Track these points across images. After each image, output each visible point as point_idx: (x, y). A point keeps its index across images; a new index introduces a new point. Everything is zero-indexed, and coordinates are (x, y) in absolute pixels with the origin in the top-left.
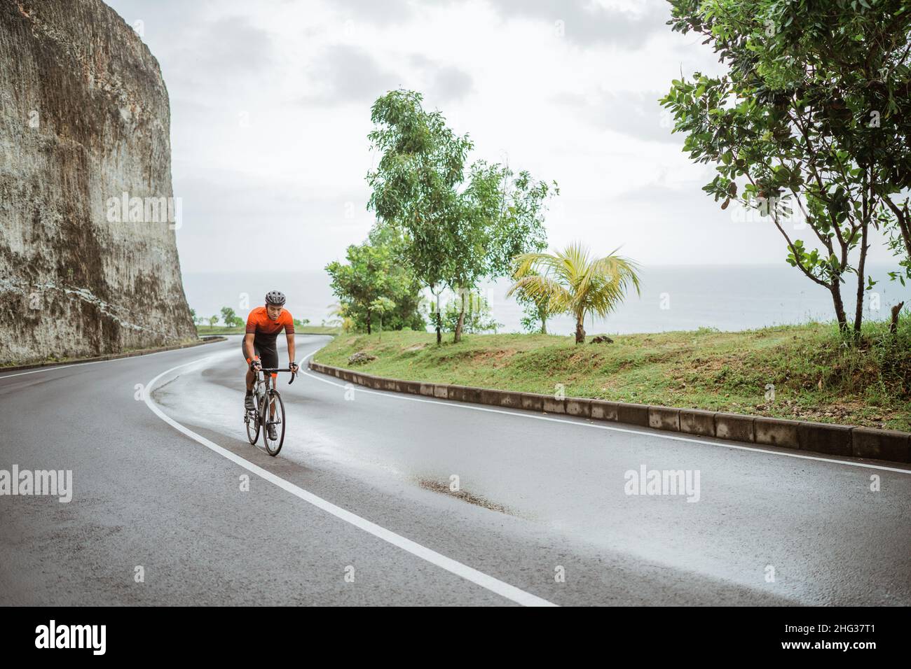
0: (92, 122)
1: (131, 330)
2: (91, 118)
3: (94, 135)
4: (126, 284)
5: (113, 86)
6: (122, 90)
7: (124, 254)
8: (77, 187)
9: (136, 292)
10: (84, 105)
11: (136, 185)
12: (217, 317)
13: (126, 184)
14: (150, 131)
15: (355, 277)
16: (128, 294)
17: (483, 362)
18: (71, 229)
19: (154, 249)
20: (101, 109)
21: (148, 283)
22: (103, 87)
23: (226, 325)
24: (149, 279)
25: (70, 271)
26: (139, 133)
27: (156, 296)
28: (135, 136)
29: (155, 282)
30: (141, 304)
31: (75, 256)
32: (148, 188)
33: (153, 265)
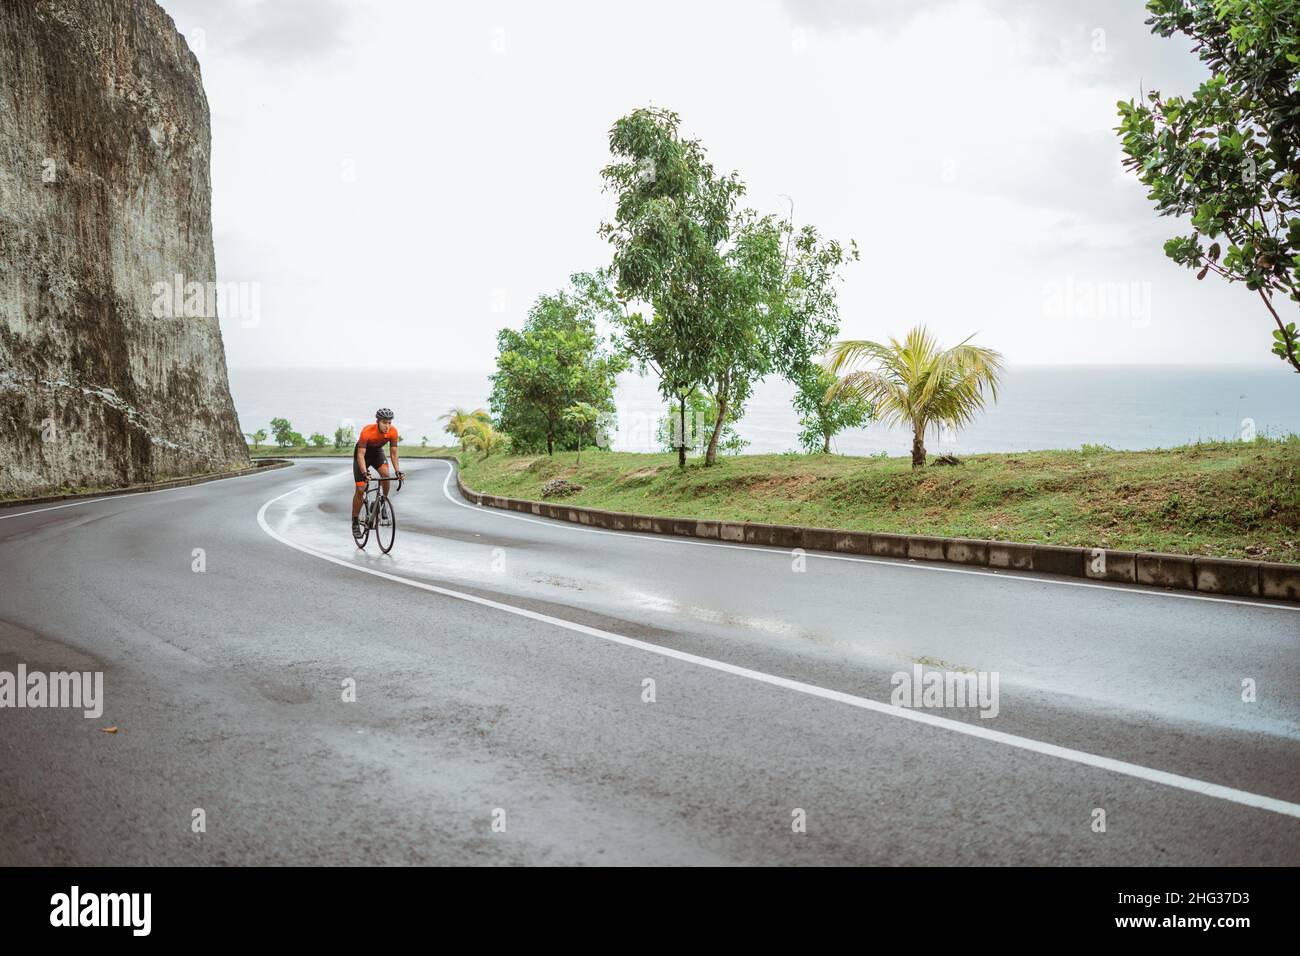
0: (113, 147)
1: (164, 448)
2: (111, 139)
3: (116, 166)
4: (156, 381)
5: (140, 94)
6: (152, 100)
7: (154, 338)
8: (96, 239)
9: (170, 394)
10: (103, 120)
11: (169, 238)
12: (265, 432)
13: (156, 237)
14: (190, 160)
15: (539, 373)
16: (159, 396)
17: (769, 492)
18: (89, 301)
19: (194, 332)
20: (124, 127)
21: (185, 380)
22: (127, 95)
23: (277, 444)
24: (187, 376)
25: (89, 361)
26: (174, 164)
27: (196, 400)
28: (170, 167)
29: (195, 380)
30: (177, 412)
31: (94, 340)
32: (185, 243)
33: (192, 355)
